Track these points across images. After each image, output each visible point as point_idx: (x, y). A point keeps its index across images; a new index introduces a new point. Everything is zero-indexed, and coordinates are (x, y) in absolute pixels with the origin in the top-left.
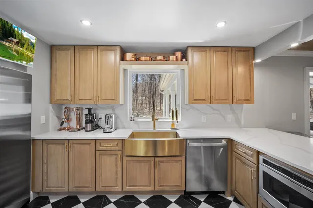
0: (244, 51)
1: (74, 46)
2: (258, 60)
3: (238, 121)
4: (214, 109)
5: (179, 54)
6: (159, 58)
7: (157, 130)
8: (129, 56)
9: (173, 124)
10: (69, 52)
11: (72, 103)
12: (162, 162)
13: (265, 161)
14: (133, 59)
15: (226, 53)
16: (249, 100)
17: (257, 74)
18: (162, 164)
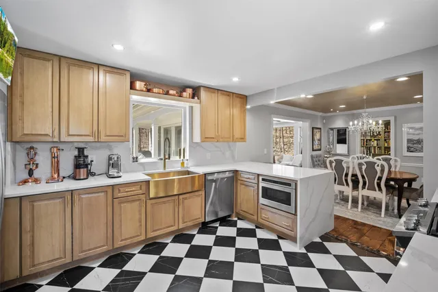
0: (240, 98)
1: (60, 57)
2: (248, 107)
3: (233, 157)
4: (216, 147)
5: (189, 91)
6: (171, 92)
7: (167, 170)
8: (139, 85)
9: (183, 163)
10: (49, 64)
11: (55, 140)
12: (186, 199)
13: (263, 180)
14: (144, 89)
15: (228, 97)
16: (243, 139)
17: (248, 118)
18: (186, 201)
